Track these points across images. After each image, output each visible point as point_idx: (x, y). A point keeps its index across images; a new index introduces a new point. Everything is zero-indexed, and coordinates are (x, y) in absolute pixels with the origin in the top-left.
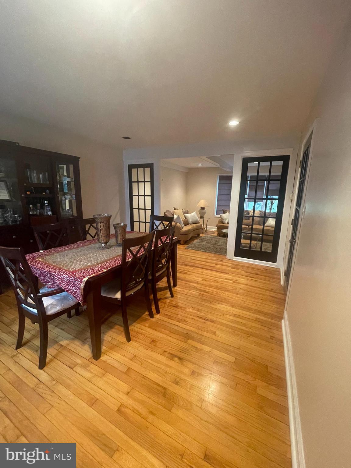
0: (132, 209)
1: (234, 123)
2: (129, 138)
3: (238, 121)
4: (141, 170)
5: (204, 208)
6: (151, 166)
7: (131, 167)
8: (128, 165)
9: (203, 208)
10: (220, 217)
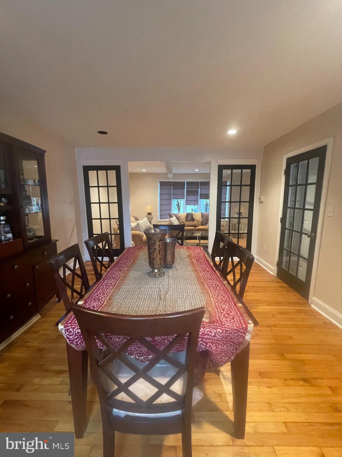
0: (90, 219)
1: (232, 132)
2: (106, 133)
3: (236, 130)
4: (102, 173)
5: (151, 213)
6: (117, 169)
7: (87, 169)
8: (83, 166)
9: (149, 214)
10: (169, 220)
